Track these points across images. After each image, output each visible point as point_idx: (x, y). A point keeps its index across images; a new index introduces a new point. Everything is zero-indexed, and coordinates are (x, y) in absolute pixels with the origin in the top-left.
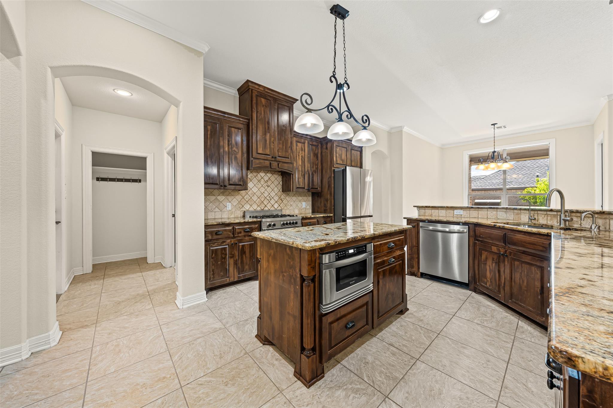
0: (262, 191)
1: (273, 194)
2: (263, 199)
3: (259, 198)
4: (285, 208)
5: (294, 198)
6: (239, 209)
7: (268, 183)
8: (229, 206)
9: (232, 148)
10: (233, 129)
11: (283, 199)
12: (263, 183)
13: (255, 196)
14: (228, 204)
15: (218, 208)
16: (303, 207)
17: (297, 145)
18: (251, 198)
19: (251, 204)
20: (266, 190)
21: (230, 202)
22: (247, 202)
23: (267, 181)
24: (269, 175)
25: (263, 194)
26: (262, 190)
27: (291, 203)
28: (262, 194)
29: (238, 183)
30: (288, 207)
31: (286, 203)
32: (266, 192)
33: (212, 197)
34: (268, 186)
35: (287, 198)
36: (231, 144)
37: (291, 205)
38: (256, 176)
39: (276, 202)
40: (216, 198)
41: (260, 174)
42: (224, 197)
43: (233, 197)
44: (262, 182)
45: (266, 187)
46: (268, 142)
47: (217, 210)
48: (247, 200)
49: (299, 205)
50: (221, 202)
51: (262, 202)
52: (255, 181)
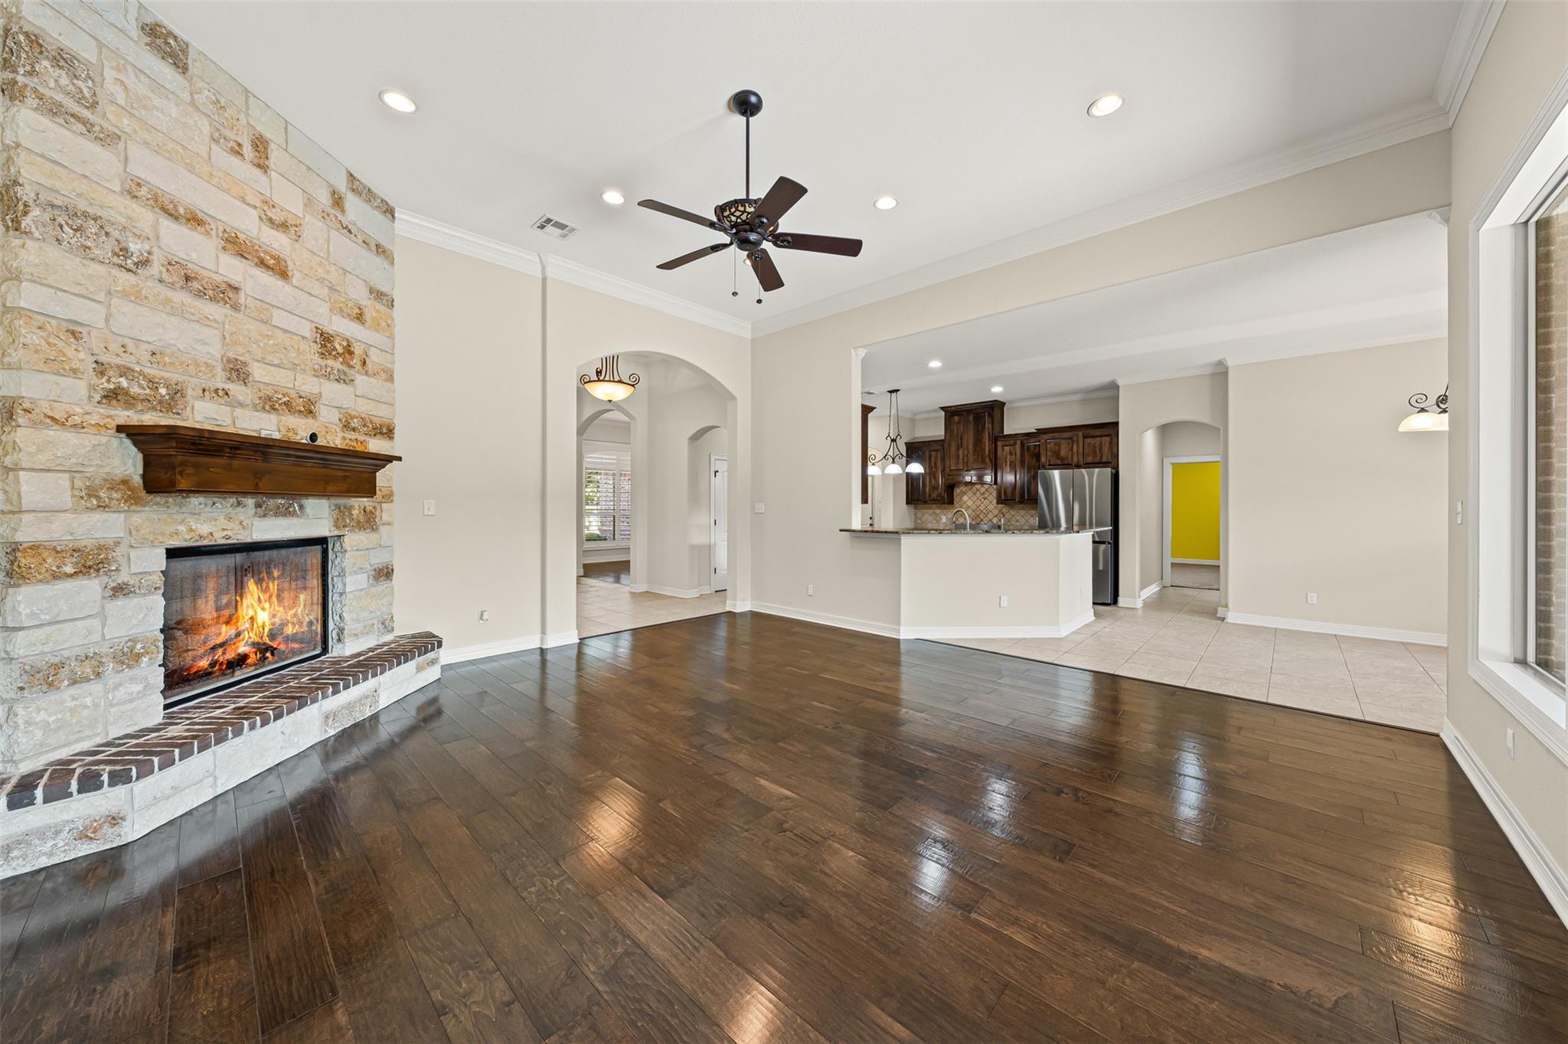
1: (991, 507)
2: (978, 513)
3: (974, 511)
5: (1022, 512)
7: (985, 495)
8: (944, 519)
10: (933, 453)
11: (1005, 514)
12: (979, 496)
13: (970, 509)
14: (943, 517)
17: (1003, 450)
20: (982, 503)
21: (945, 515)
25: (979, 507)
27: (1018, 518)
32: (982, 505)
34: (985, 499)
35: (1011, 511)
39: (995, 516)
40: (934, 512)
42: (940, 511)
43: (947, 510)
44: (978, 494)
46: (961, 457)
47: (934, 521)
50: (938, 515)
51: (978, 516)
52: (970, 493)
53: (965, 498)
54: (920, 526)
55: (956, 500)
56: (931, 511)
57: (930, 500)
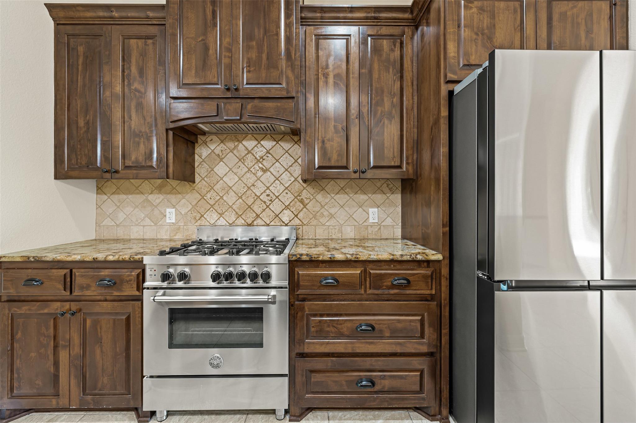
0: (250, 182)
1: (277, 188)
2: (250, 201)
3: (241, 197)
4: (314, 222)
5: (342, 198)
6: (193, 221)
7: (264, 162)
8: (171, 216)
9: (129, 85)
10: (133, 42)
11: (306, 201)
12: (251, 164)
13: (232, 193)
14: (168, 210)
15: (150, 219)
16: (371, 220)
18: (222, 197)
19: (220, 212)
20: (258, 179)
21: (174, 207)
22: (212, 206)
23: (262, 158)
24: (268, 144)
25: (252, 188)
26: (250, 179)
27: (333, 211)
28: (249, 188)
29: (143, 164)
30: (323, 220)
31: (317, 209)
32: (259, 184)
33: (138, 196)
34: (265, 171)
35: (319, 197)
36: (129, 75)
37: (332, 216)
38: (234, 149)
39: (287, 207)
40: (147, 200)
41: (244, 142)
42: (161, 197)
43: (180, 196)
44: (250, 161)
45: (260, 173)
47: (148, 221)
48: (212, 202)
49: (359, 214)
50: (156, 207)
51: (249, 207)
52: (231, 159)
53: (221, 169)
54: (106, 235)
55: (200, 171)
56: (138, 199)
57: (127, 167)
